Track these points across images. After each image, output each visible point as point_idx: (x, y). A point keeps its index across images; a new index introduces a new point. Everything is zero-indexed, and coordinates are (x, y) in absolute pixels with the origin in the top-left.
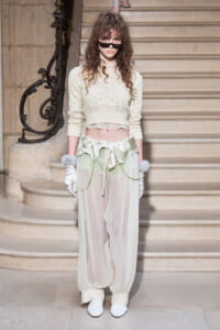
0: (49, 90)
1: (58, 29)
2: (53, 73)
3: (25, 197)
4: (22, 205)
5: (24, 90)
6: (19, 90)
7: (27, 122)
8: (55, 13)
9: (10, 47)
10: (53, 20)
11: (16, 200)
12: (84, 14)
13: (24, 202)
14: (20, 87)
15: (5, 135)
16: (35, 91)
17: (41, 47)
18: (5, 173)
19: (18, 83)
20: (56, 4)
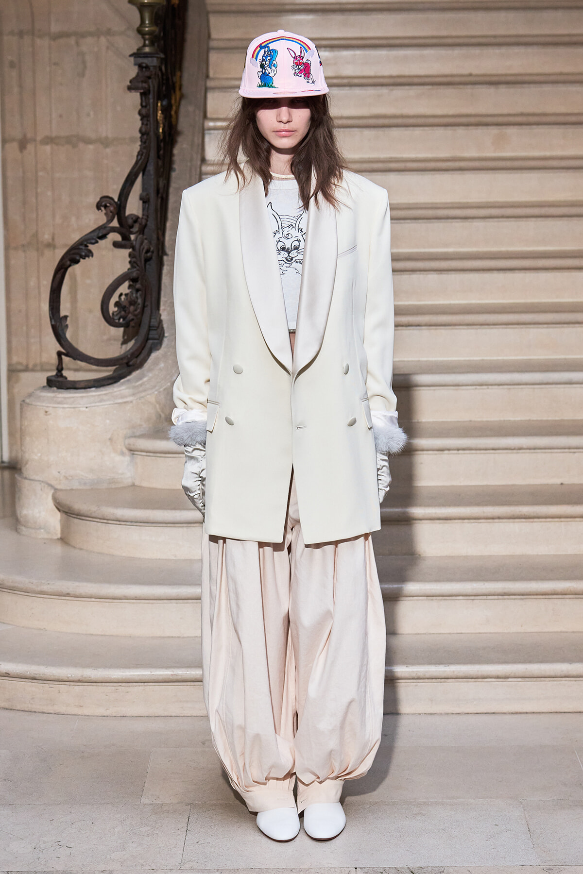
0: (126, 252)
1: (144, 95)
2: (134, 207)
3: (66, 528)
4: (58, 550)
5: (60, 253)
6: (48, 253)
7: (68, 335)
8: (136, 55)
9: (23, 145)
10: (133, 72)
11: (42, 534)
12: (213, 57)
13: (64, 540)
14: (51, 245)
15: (13, 371)
16: (90, 254)
17: (105, 142)
18: (14, 467)
19: (47, 237)
20: (140, 31)
